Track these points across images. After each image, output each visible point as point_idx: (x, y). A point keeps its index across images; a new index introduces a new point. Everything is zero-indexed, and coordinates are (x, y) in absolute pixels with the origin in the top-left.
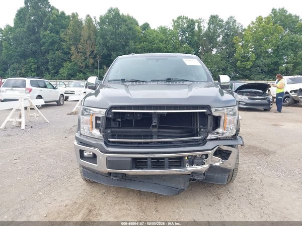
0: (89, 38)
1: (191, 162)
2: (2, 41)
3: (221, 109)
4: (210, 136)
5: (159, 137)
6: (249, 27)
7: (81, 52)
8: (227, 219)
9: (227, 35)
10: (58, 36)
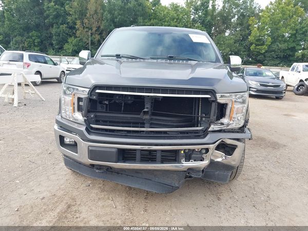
0: (96, 12)
1: (188, 157)
2: (4, 12)
3: (228, 94)
4: (213, 127)
5: (152, 126)
6: (267, 8)
7: (87, 28)
8: (225, 224)
9: (243, 15)
10: (63, 9)
